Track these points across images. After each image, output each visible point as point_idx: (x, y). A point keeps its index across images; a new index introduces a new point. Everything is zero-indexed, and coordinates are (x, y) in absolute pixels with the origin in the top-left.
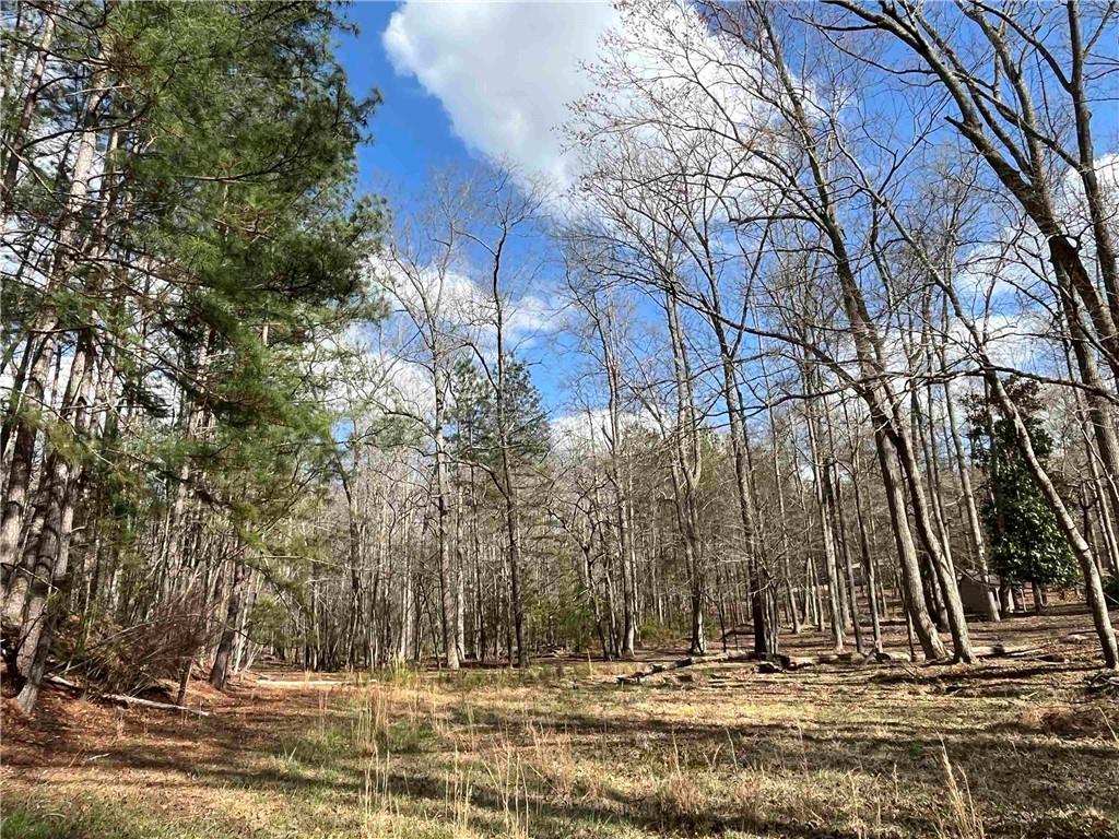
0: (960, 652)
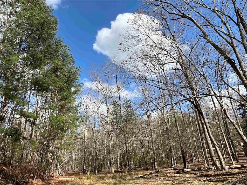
0: (223, 168)
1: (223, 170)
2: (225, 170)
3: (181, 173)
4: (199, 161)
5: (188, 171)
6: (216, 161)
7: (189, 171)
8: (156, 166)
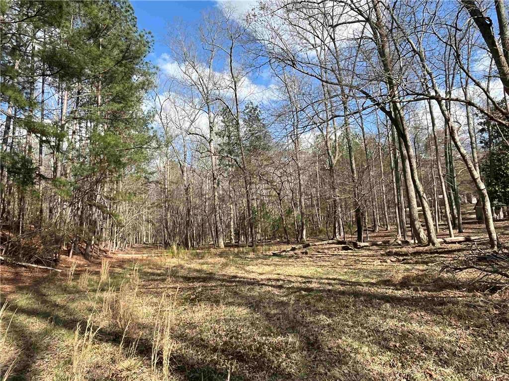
1: (431, 244)
2: (434, 244)
3: (351, 249)
4: (387, 229)
5: (365, 246)
6: (419, 228)
7: (367, 246)
8: (304, 237)
